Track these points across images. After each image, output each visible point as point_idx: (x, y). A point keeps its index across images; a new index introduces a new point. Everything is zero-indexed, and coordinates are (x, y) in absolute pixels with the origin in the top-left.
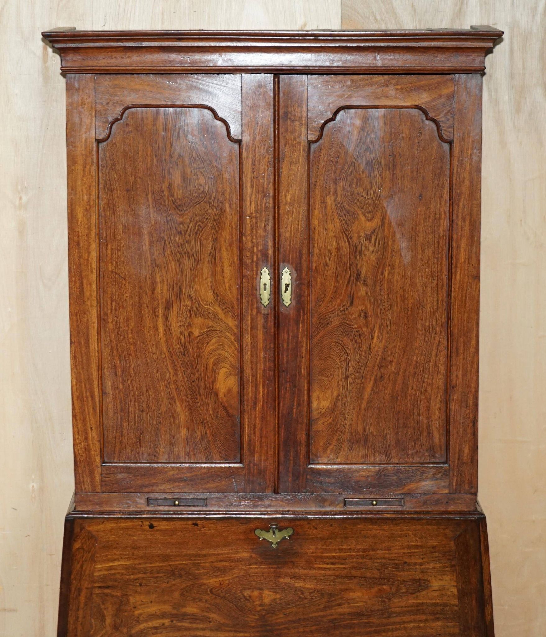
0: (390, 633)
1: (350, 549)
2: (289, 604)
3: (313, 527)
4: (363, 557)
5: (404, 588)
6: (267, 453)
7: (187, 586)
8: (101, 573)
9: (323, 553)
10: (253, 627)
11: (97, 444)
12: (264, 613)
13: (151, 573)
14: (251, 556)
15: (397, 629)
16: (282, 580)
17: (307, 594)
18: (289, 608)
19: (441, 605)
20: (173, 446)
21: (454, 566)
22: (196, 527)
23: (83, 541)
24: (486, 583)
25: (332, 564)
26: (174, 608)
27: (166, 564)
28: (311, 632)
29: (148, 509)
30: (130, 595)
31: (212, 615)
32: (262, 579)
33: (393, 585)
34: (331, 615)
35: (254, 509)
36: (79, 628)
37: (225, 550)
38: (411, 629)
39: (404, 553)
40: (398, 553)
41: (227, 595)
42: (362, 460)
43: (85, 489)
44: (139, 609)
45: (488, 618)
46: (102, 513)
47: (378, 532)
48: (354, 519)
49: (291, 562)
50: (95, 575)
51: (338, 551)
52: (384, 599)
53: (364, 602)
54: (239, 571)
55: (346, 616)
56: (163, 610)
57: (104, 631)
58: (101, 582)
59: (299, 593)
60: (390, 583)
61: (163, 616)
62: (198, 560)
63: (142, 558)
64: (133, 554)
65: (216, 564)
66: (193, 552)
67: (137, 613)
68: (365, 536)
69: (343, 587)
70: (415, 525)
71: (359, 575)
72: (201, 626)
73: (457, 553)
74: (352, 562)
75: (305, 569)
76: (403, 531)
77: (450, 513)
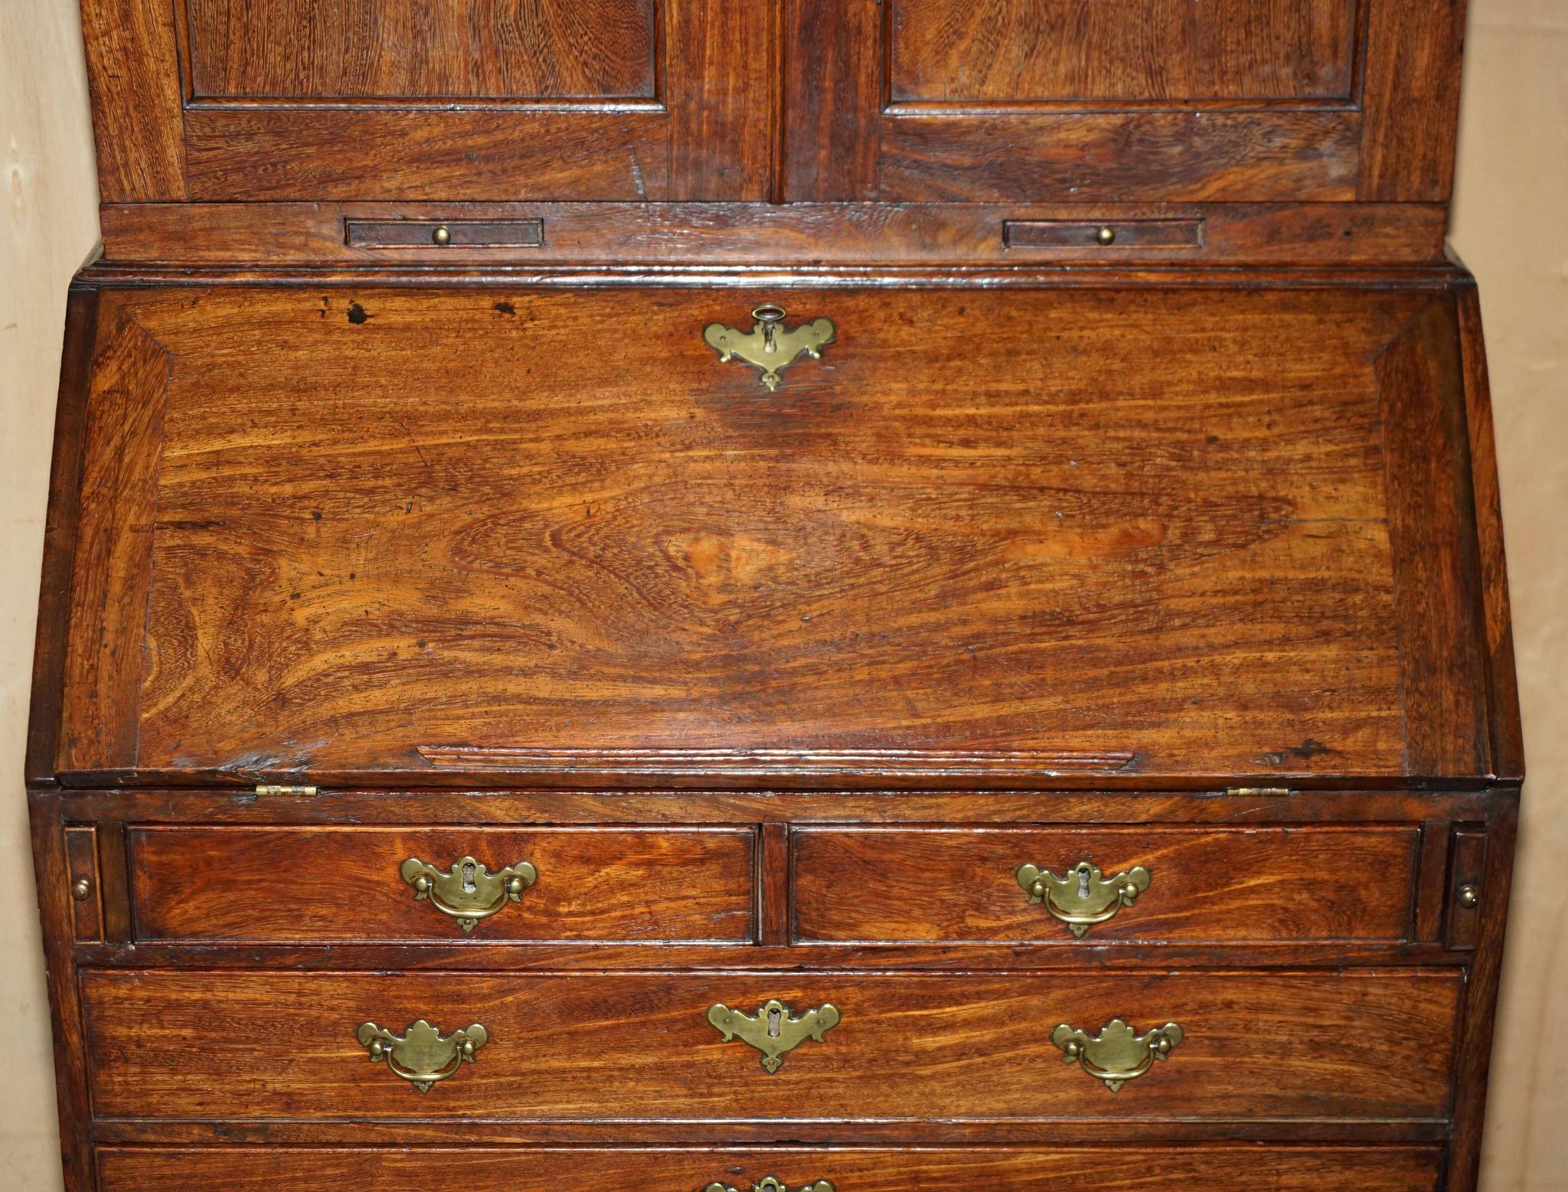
0: (1163, 686)
1: (1026, 392)
2: (819, 585)
3: (901, 316)
4: (1068, 420)
5: (1210, 526)
6: (745, 67)
7: (476, 521)
8: (185, 477)
9: (934, 407)
10: (697, 666)
11: (165, 35)
12: (734, 615)
13: (354, 476)
14: (692, 417)
15: (1186, 673)
16: (795, 501)
17: (880, 548)
18: (821, 597)
19: (1334, 587)
20: (424, 41)
21: (1376, 450)
22: (507, 316)
23: (125, 367)
24: (1483, 512)
25: (966, 443)
26: (429, 598)
27: (403, 443)
28: (897, 681)
29: (347, 254)
30: (280, 553)
31: (557, 624)
32: (729, 495)
33: (1170, 516)
34: (964, 622)
35: (704, 257)
36: (106, 668)
37: (605, 397)
38: (1236, 670)
39: (1208, 406)
40: (1188, 408)
41: (609, 554)
42: (1066, 91)
43: (133, 189)
44: (309, 602)
45: (1494, 632)
46: (196, 270)
47: (1117, 332)
48: (1037, 289)
49: (828, 436)
50: (162, 482)
51: (983, 399)
52: (1141, 567)
53: (1075, 576)
54: (650, 470)
55: (1015, 628)
56: (395, 606)
57: (189, 681)
58: (183, 506)
59: (855, 545)
60: (1161, 510)
61: (392, 625)
62: (515, 431)
63: (323, 422)
64: (293, 410)
65: (571, 445)
66: (494, 404)
67: (301, 616)
68: (1075, 349)
69: (1004, 524)
70: (1243, 312)
71: (1056, 483)
72: (519, 661)
73: (1386, 408)
74: (1034, 438)
75: (874, 461)
76: (1204, 330)
77: (1360, 268)
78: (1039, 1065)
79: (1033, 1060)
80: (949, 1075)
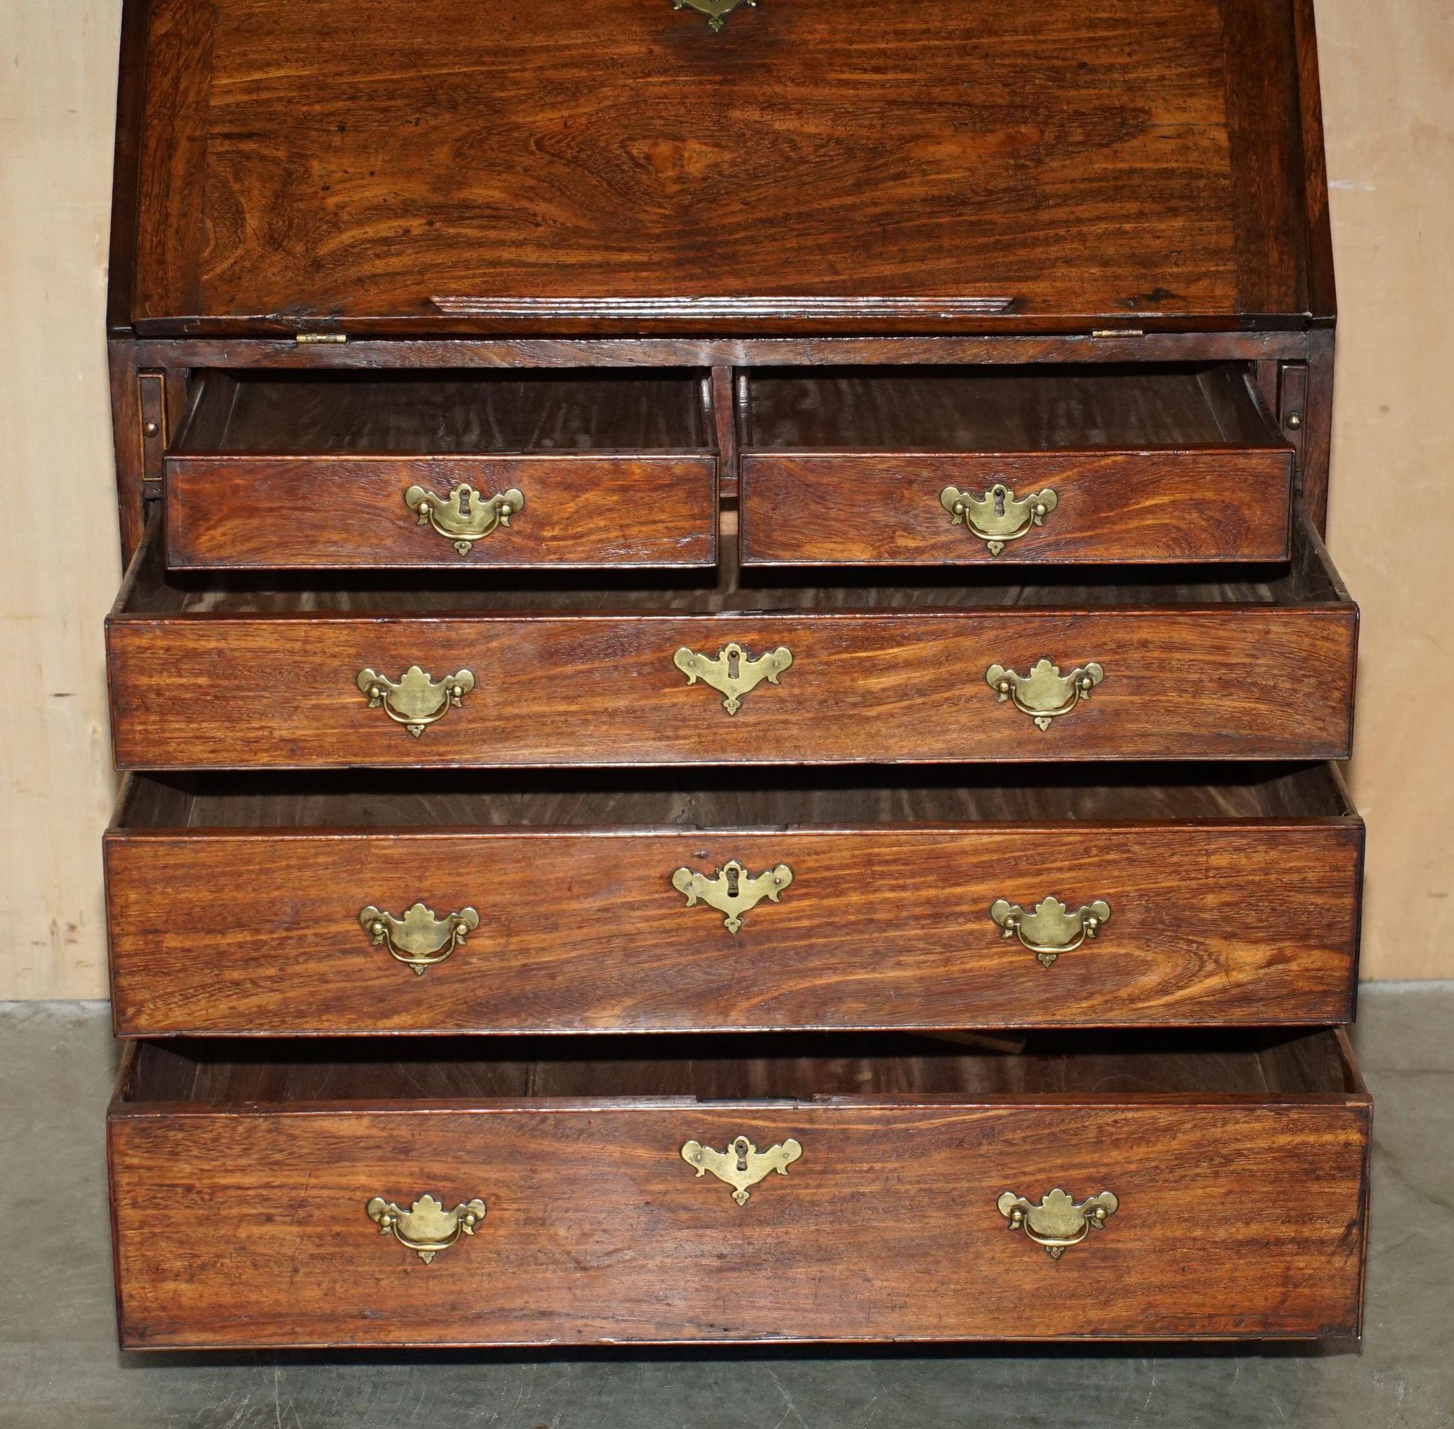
2: (756, 178)
5: (1079, 131)
7: (472, 132)
8: (231, 100)
12: (687, 200)
13: (370, 97)
17: (807, 150)
18: (758, 187)
30: (313, 156)
32: (682, 111)
33: (1047, 123)
34: (877, 204)
41: (583, 155)
49: (763, 65)
50: (212, 103)
52: (1022, 162)
53: (968, 169)
55: (919, 207)
58: (230, 122)
59: (786, 147)
69: (906, 131)
78: (975, 705)
79: (969, 700)
80: (892, 715)
